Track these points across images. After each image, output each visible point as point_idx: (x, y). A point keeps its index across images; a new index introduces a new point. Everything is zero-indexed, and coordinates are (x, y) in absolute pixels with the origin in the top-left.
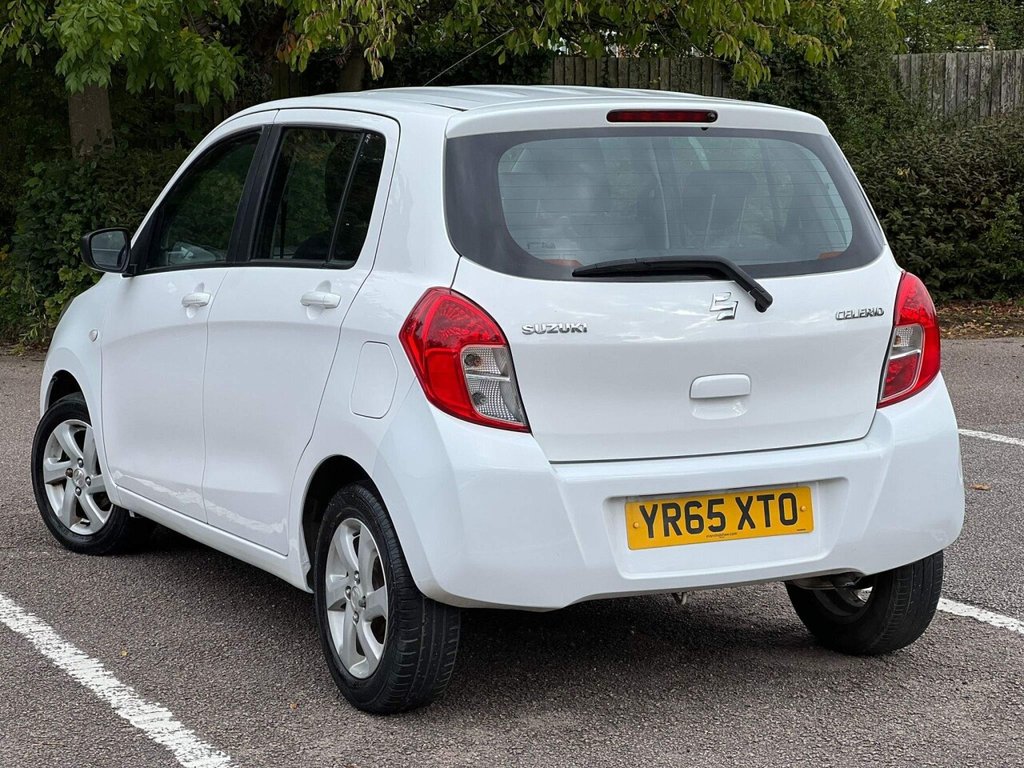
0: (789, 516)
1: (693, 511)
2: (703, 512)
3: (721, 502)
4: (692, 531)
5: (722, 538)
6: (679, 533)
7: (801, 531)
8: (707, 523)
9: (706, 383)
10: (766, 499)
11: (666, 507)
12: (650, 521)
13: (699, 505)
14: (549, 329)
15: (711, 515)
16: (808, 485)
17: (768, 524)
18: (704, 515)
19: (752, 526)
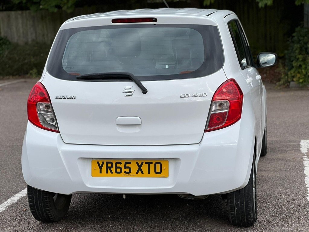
0: (158, 170)
1: (118, 165)
2: (122, 166)
3: (130, 163)
4: (117, 172)
5: (129, 176)
6: (112, 173)
7: (163, 177)
8: (124, 170)
9: (123, 119)
10: (149, 164)
11: (107, 163)
12: (101, 167)
13: (121, 163)
14: (63, 97)
15: (125, 167)
16: (167, 160)
17: (149, 173)
18: (123, 168)
19: (142, 173)
